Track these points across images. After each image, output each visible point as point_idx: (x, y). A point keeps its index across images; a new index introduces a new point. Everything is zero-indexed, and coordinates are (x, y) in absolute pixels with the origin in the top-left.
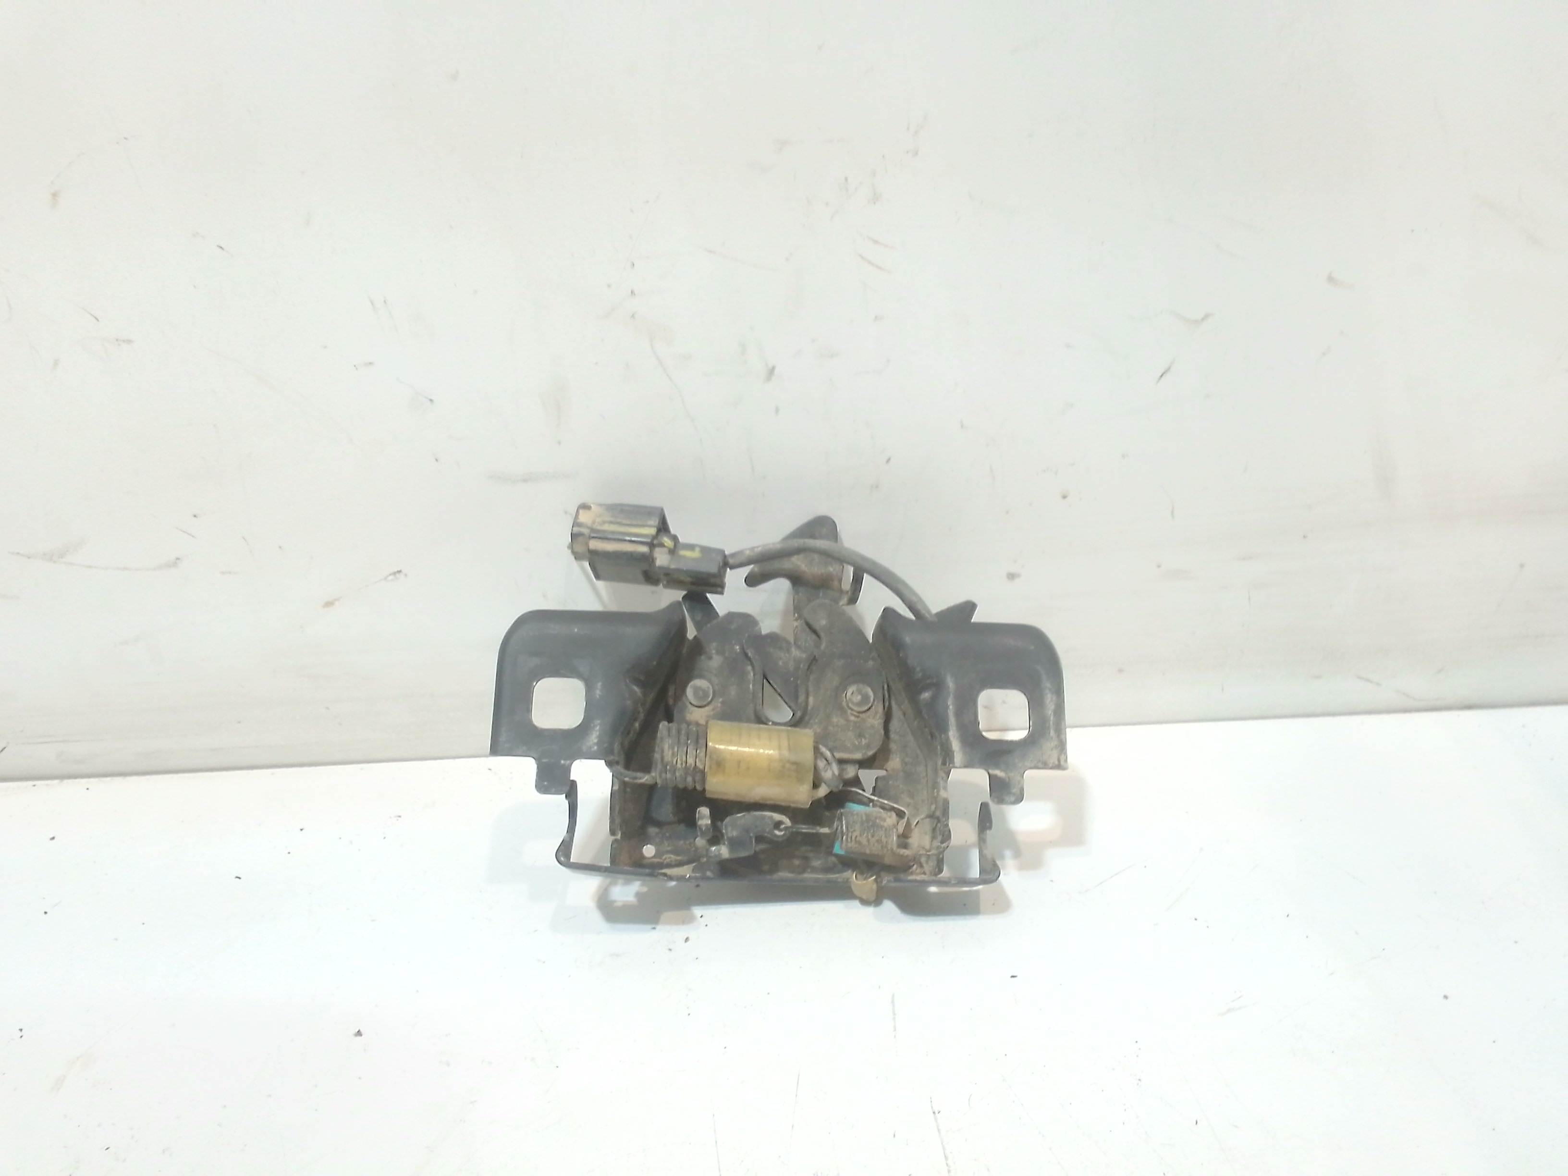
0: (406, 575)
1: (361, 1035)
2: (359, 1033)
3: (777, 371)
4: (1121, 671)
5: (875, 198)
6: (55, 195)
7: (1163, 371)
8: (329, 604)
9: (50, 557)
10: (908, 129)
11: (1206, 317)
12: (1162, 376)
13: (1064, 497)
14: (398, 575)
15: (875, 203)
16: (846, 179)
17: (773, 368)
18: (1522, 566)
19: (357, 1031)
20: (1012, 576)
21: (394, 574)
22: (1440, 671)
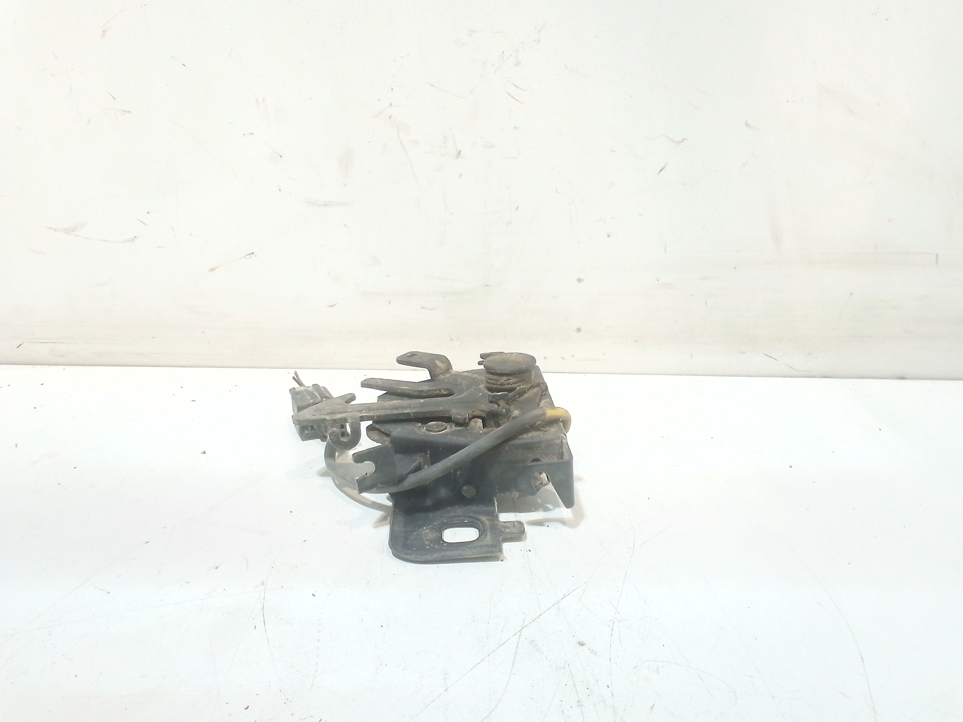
0: (256, 256)
1: (205, 453)
2: (204, 453)
3: (462, 153)
4: (636, 341)
5: (518, 64)
6: (104, 31)
7: (661, 168)
8: (212, 270)
9: (67, 231)
10: (536, 29)
11: (684, 140)
12: (660, 171)
13: (609, 236)
14: (251, 255)
15: (517, 66)
16: (503, 52)
17: (460, 151)
18: (851, 294)
19: (203, 451)
20: (579, 280)
21: (250, 254)
22: (809, 354)
